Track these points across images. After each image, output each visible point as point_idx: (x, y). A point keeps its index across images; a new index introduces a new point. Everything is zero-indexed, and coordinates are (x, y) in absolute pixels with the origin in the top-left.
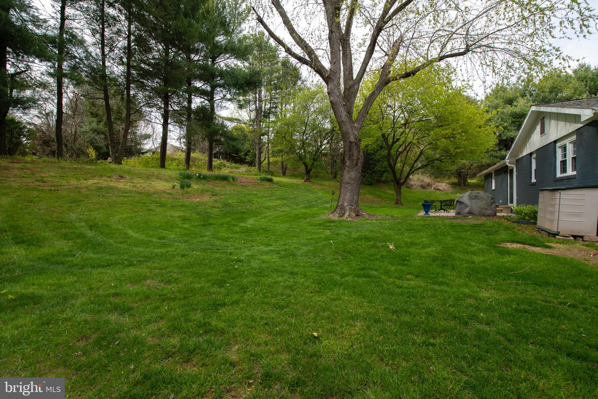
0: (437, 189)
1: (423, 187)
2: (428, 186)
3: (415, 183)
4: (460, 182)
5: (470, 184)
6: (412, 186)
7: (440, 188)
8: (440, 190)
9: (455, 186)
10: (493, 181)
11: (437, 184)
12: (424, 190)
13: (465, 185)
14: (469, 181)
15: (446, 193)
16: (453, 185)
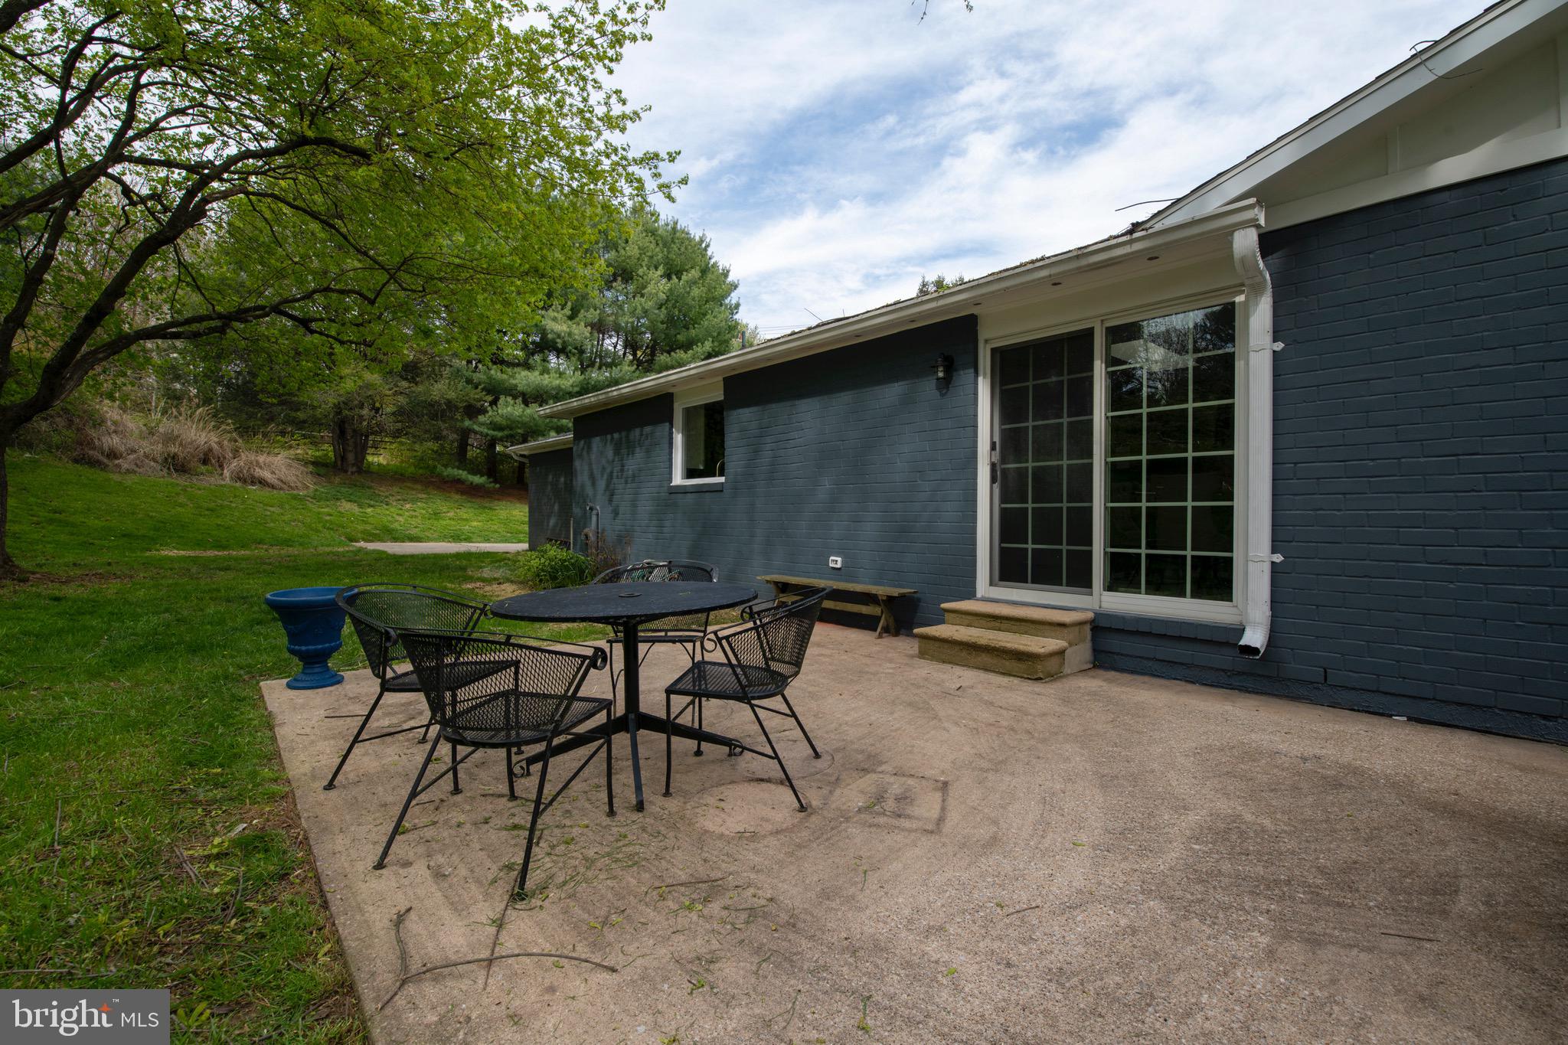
0: (247, 479)
1: (177, 465)
2: (205, 461)
3: (131, 443)
4: (343, 458)
5: (374, 469)
6: (113, 454)
7: (266, 475)
8: (263, 482)
9: (322, 471)
10: (678, 439)
11: (246, 457)
12: (182, 481)
13: (360, 471)
14: (370, 458)
15: (295, 497)
16: (320, 468)
